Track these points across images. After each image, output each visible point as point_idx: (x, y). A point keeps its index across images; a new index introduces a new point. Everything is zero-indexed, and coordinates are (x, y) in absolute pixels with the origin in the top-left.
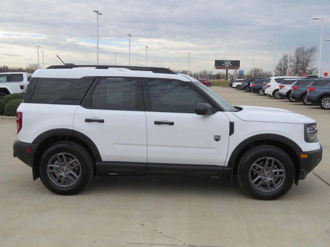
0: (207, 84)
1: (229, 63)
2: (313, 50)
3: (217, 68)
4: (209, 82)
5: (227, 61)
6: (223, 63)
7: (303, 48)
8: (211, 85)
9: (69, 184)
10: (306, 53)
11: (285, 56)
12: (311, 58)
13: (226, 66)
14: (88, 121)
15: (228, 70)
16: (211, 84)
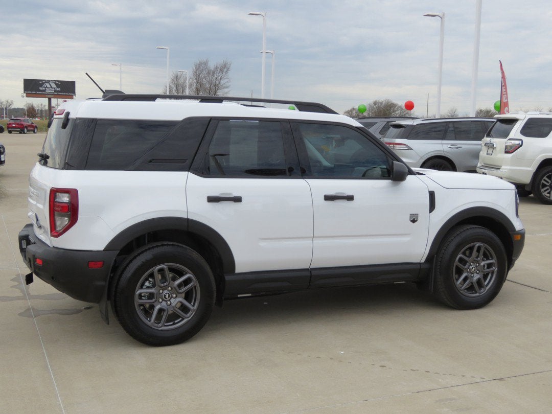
0: (29, 128)
1: (54, 86)
2: (224, 68)
3: (28, 95)
4: (32, 123)
5: (48, 82)
6: (42, 85)
7: (206, 63)
8: (36, 129)
9: (174, 324)
10: (214, 72)
11: (177, 76)
12: (222, 82)
13: (48, 91)
14: (211, 199)
15: (52, 99)
16: (36, 127)
